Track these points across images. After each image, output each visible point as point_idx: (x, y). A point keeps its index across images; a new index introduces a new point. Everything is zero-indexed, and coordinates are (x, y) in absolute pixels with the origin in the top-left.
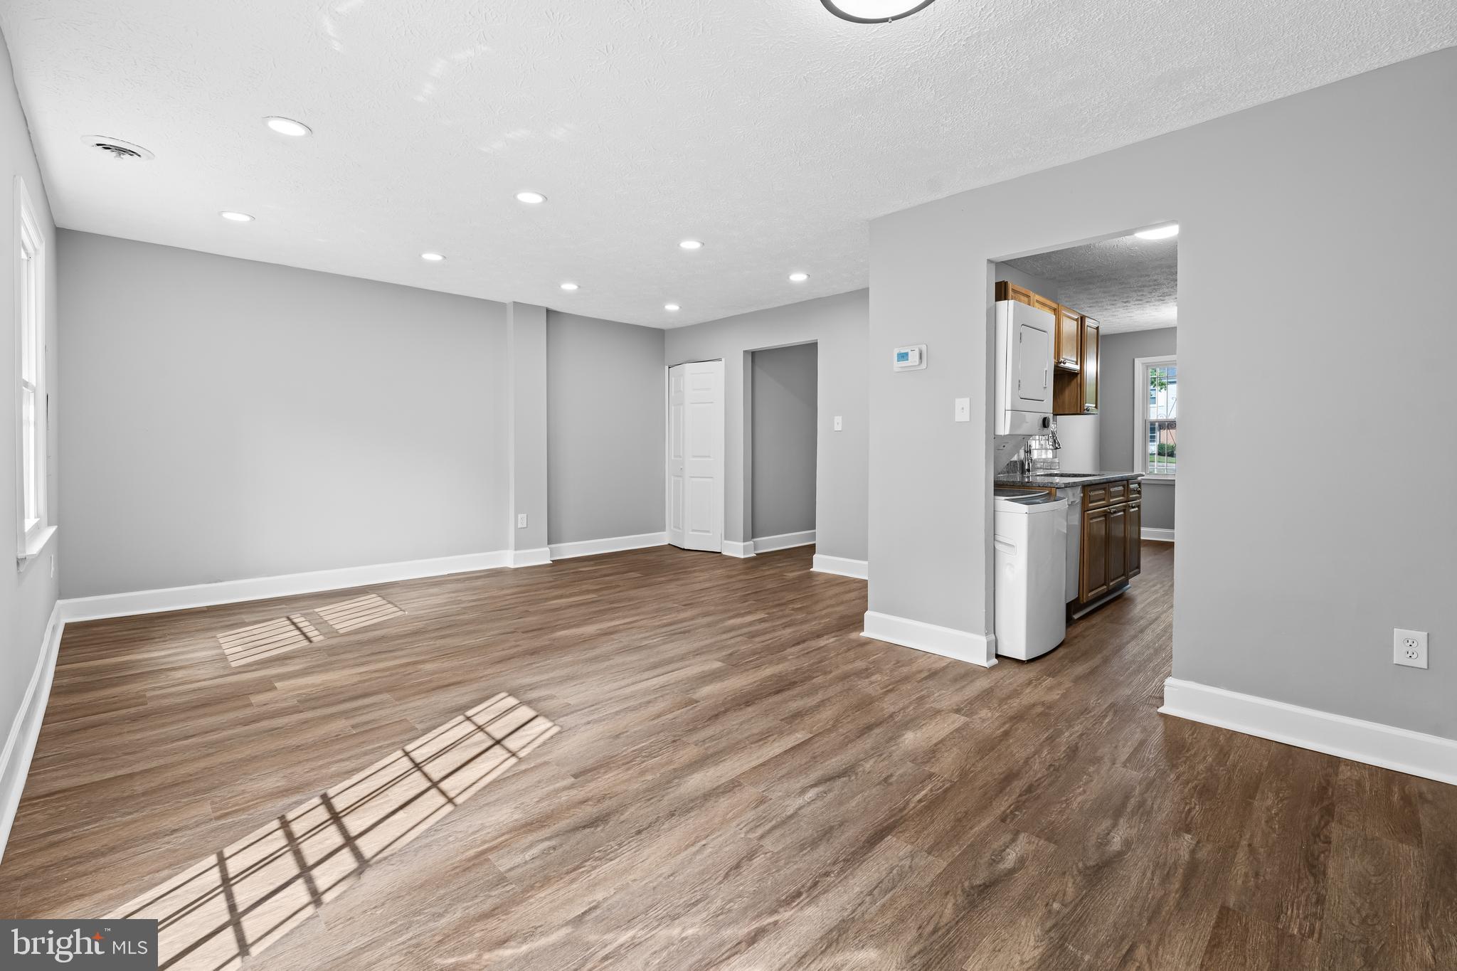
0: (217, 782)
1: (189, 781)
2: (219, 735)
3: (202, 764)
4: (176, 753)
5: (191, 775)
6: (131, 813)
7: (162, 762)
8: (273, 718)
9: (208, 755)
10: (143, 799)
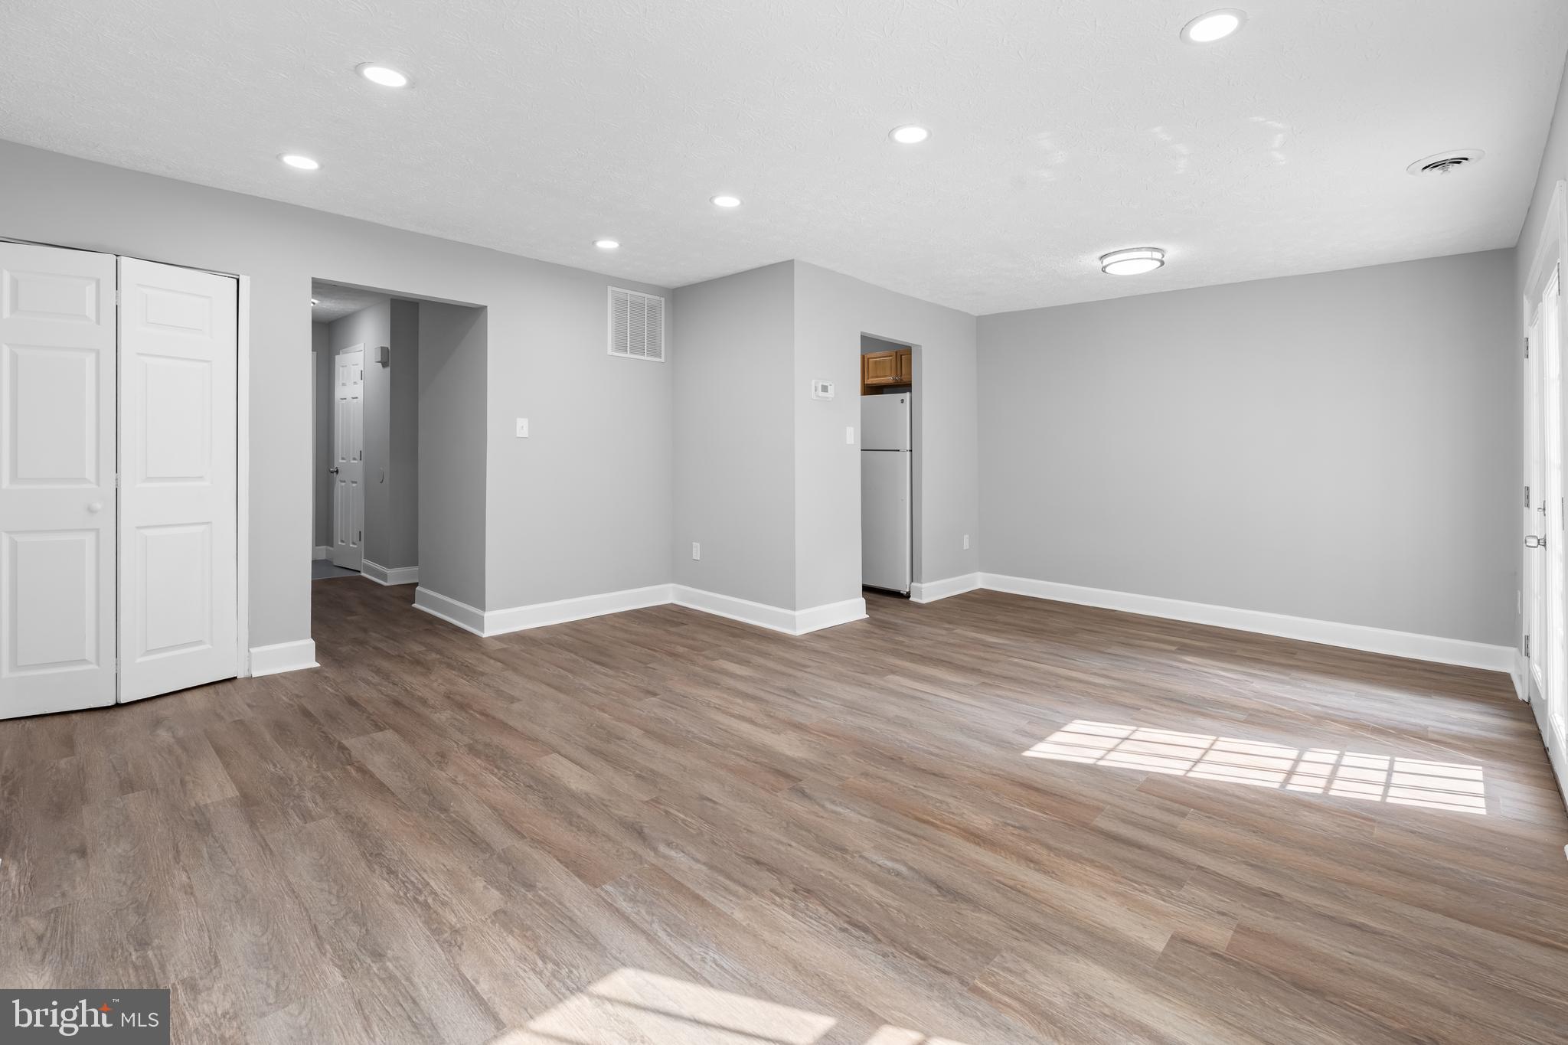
0: (1357, 848)
1: (1383, 866)
2: (1318, 902)
3: (1364, 877)
4: (1386, 911)
5: (1379, 871)
6: (1450, 869)
7: (1406, 910)
8: (1239, 883)
9: (1348, 883)
10: (1437, 877)
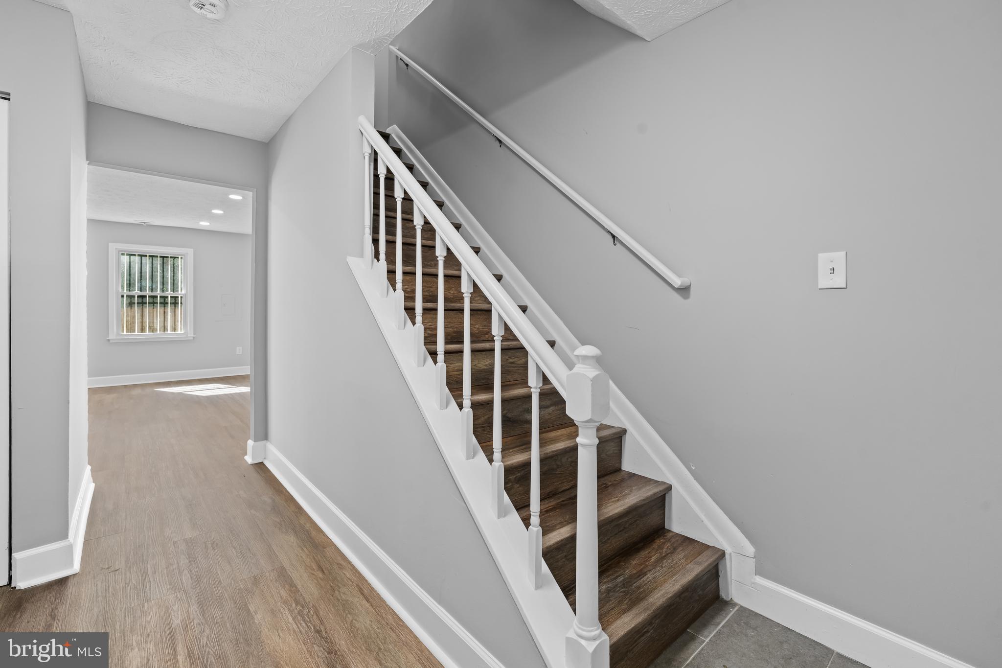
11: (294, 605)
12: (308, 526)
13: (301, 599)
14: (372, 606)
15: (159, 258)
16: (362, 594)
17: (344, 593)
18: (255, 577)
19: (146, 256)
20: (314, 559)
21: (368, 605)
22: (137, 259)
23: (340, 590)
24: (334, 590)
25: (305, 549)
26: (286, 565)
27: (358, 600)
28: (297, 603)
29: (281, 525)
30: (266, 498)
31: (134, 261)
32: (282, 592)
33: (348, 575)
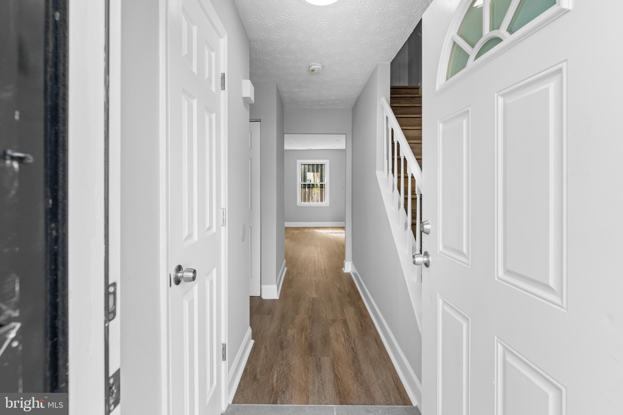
11: (346, 335)
12: (361, 306)
13: (350, 334)
14: (379, 348)
15: (315, 165)
16: (376, 342)
17: (368, 339)
18: (334, 319)
19: (310, 165)
20: (360, 320)
21: (377, 347)
22: (307, 166)
23: (367, 337)
24: (364, 336)
25: (357, 316)
26: (348, 319)
27: (373, 343)
28: (348, 335)
29: (350, 302)
30: (347, 289)
31: (306, 167)
32: (343, 329)
33: (372, 332)
